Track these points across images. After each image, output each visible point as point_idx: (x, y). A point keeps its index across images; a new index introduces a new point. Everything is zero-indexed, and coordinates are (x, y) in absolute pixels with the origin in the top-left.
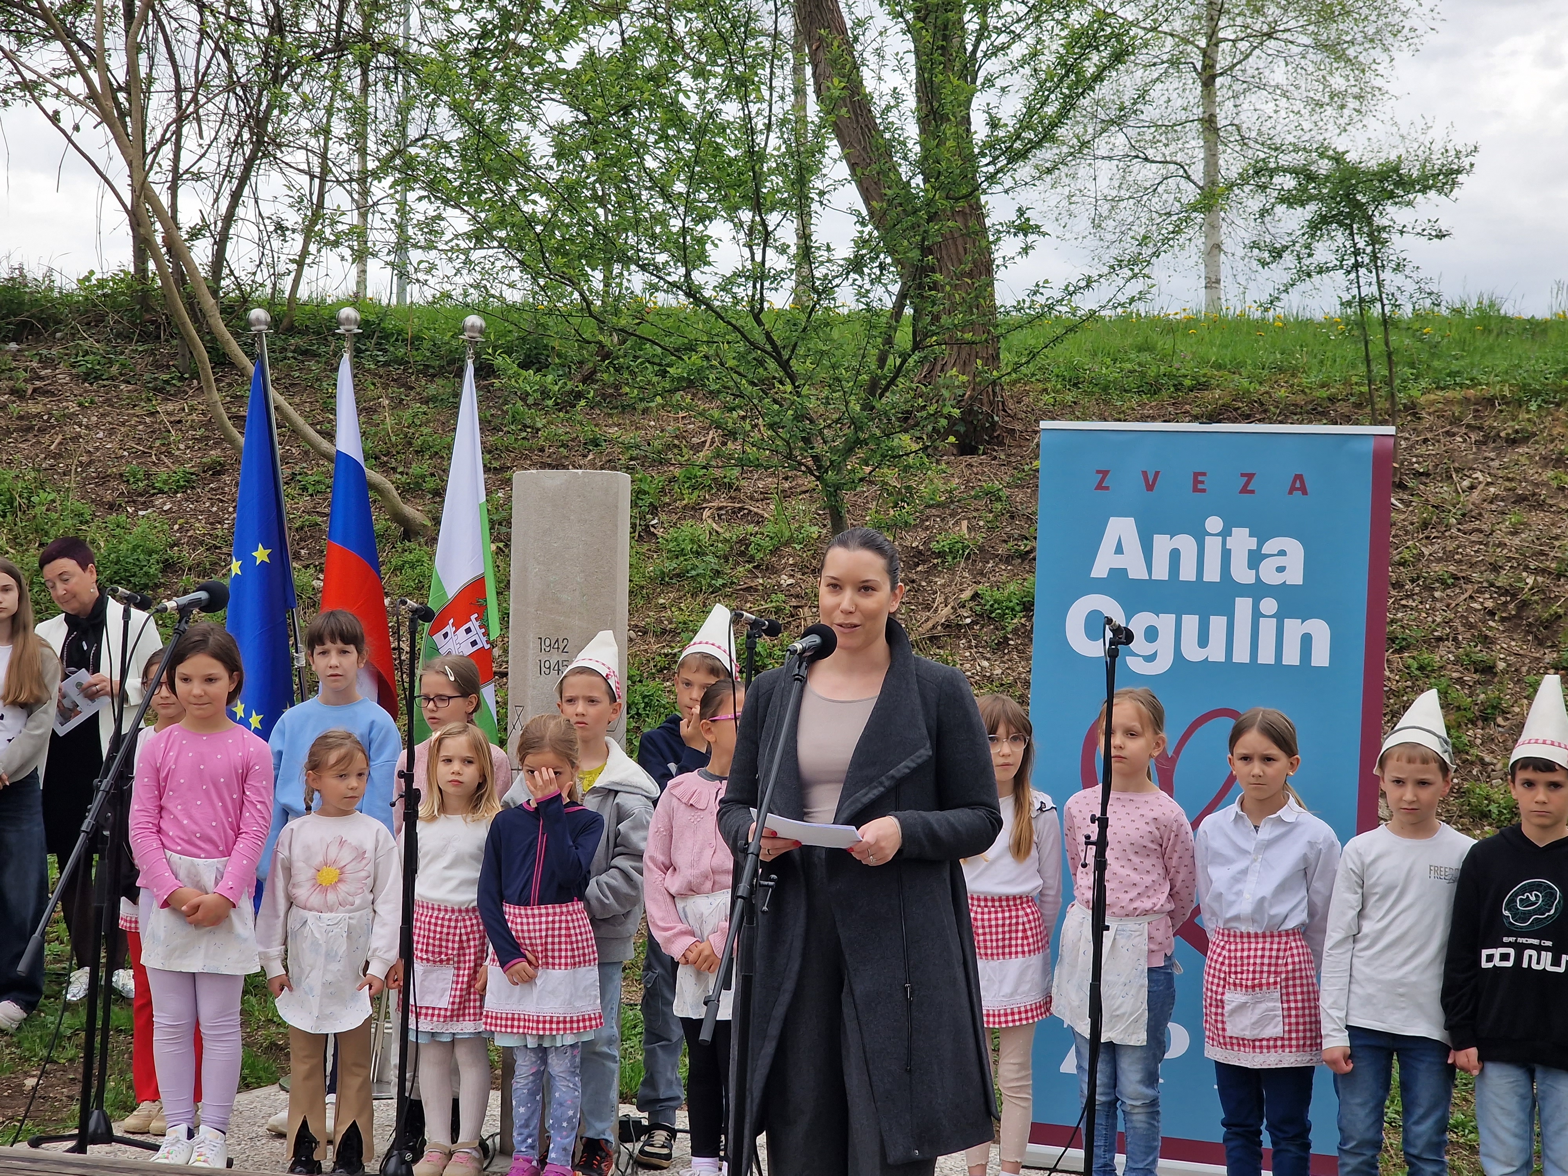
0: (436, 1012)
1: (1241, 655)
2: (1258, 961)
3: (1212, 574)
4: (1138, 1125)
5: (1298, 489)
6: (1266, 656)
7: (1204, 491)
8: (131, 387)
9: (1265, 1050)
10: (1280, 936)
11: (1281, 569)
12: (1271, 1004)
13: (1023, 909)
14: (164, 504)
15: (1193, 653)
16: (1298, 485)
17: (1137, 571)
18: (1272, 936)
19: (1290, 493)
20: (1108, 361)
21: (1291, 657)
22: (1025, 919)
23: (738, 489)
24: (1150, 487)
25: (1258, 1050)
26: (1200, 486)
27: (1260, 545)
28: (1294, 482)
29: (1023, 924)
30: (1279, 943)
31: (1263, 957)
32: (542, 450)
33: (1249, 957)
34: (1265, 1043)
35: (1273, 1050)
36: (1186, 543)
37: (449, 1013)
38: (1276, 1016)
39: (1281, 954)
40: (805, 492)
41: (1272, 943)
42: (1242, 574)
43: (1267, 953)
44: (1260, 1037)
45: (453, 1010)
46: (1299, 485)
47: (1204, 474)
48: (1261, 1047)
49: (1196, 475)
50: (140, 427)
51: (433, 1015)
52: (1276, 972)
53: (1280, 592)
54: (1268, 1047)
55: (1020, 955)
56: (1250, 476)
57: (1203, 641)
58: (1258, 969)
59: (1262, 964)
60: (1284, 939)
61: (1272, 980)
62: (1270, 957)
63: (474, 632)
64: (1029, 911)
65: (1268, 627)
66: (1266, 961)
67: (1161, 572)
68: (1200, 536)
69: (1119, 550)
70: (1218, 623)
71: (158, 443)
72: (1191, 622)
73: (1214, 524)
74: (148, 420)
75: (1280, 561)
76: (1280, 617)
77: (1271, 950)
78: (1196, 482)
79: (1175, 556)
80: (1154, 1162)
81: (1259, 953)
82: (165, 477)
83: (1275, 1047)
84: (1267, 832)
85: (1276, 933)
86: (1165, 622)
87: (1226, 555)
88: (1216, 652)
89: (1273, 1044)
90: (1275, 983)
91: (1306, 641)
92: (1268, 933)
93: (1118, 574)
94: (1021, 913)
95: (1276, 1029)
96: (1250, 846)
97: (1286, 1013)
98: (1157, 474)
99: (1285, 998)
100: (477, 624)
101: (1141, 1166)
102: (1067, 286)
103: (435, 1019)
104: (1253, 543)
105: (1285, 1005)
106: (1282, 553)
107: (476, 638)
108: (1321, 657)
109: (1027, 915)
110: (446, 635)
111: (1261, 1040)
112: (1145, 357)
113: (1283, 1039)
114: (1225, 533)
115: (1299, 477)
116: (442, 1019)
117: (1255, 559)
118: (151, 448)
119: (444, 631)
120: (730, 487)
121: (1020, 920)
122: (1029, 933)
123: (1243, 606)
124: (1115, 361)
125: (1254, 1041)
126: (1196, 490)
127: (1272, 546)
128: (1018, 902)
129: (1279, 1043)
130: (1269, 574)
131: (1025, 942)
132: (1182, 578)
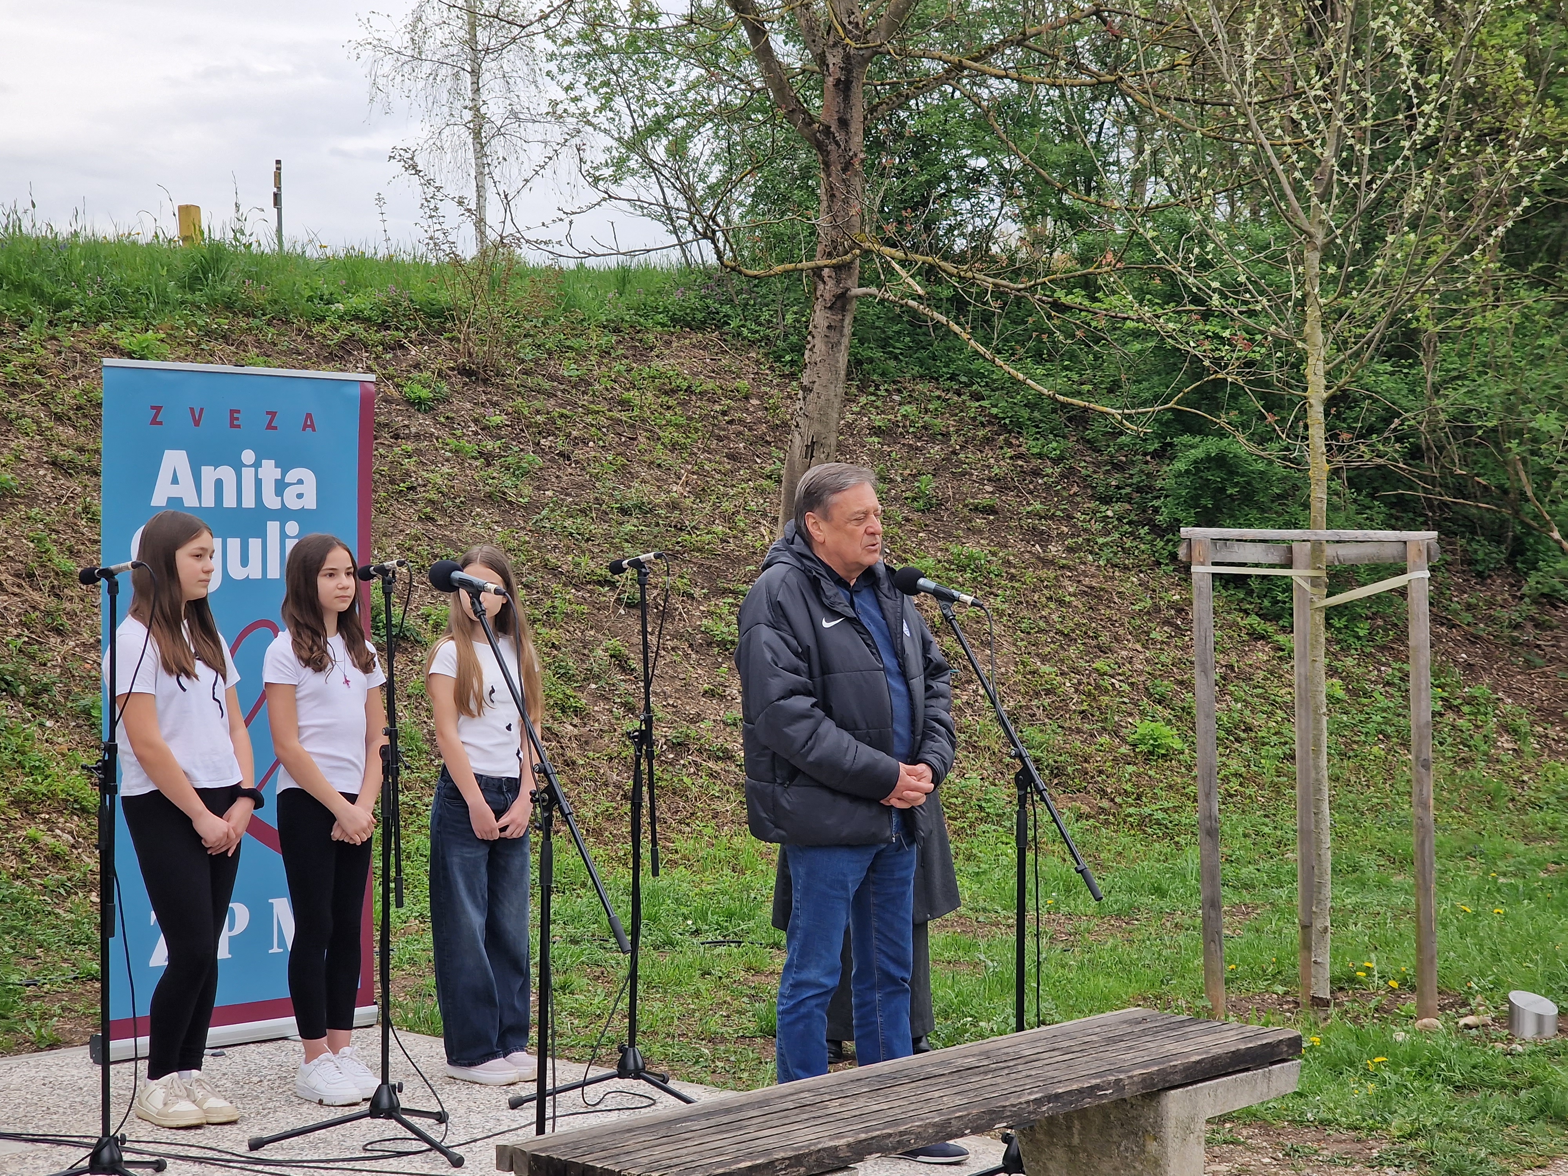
1: (272, 572)
3: (249, 502)
5: (309, 426)
7: (239, 426)
11: (300, 496)
15: (236, 572)
17: (190, 500)
19: (304, 429)
24: (197, 423)
26: (235, 422)
27: (284, 474)
28: (306, 421)
36: (226, 473)
42: (271, 501)
46: (309, 423)
47: (238, 412)
49: (232, 412)
53: (300, 515)
56: (273, 415)
57: (245, 562)
67: (209, 501)
68: (238, 466)
69: (175, 481)
70: (255, 544)
72: (234, 545)
73: (248, 456)
75: (298, 489)
78: (232, 419)
79: (219, 485)
87: (258, 483)
88: (254, 571)
98: (202, 410)
104: (278, 473)
106: (300, 482)
114: (257, 465)
115: (309, 416)
117: (280, 487)
123: (273, 527)
126: (232, 426)
127: (293, 475)
130: (291, 500)
132: (226, 505)
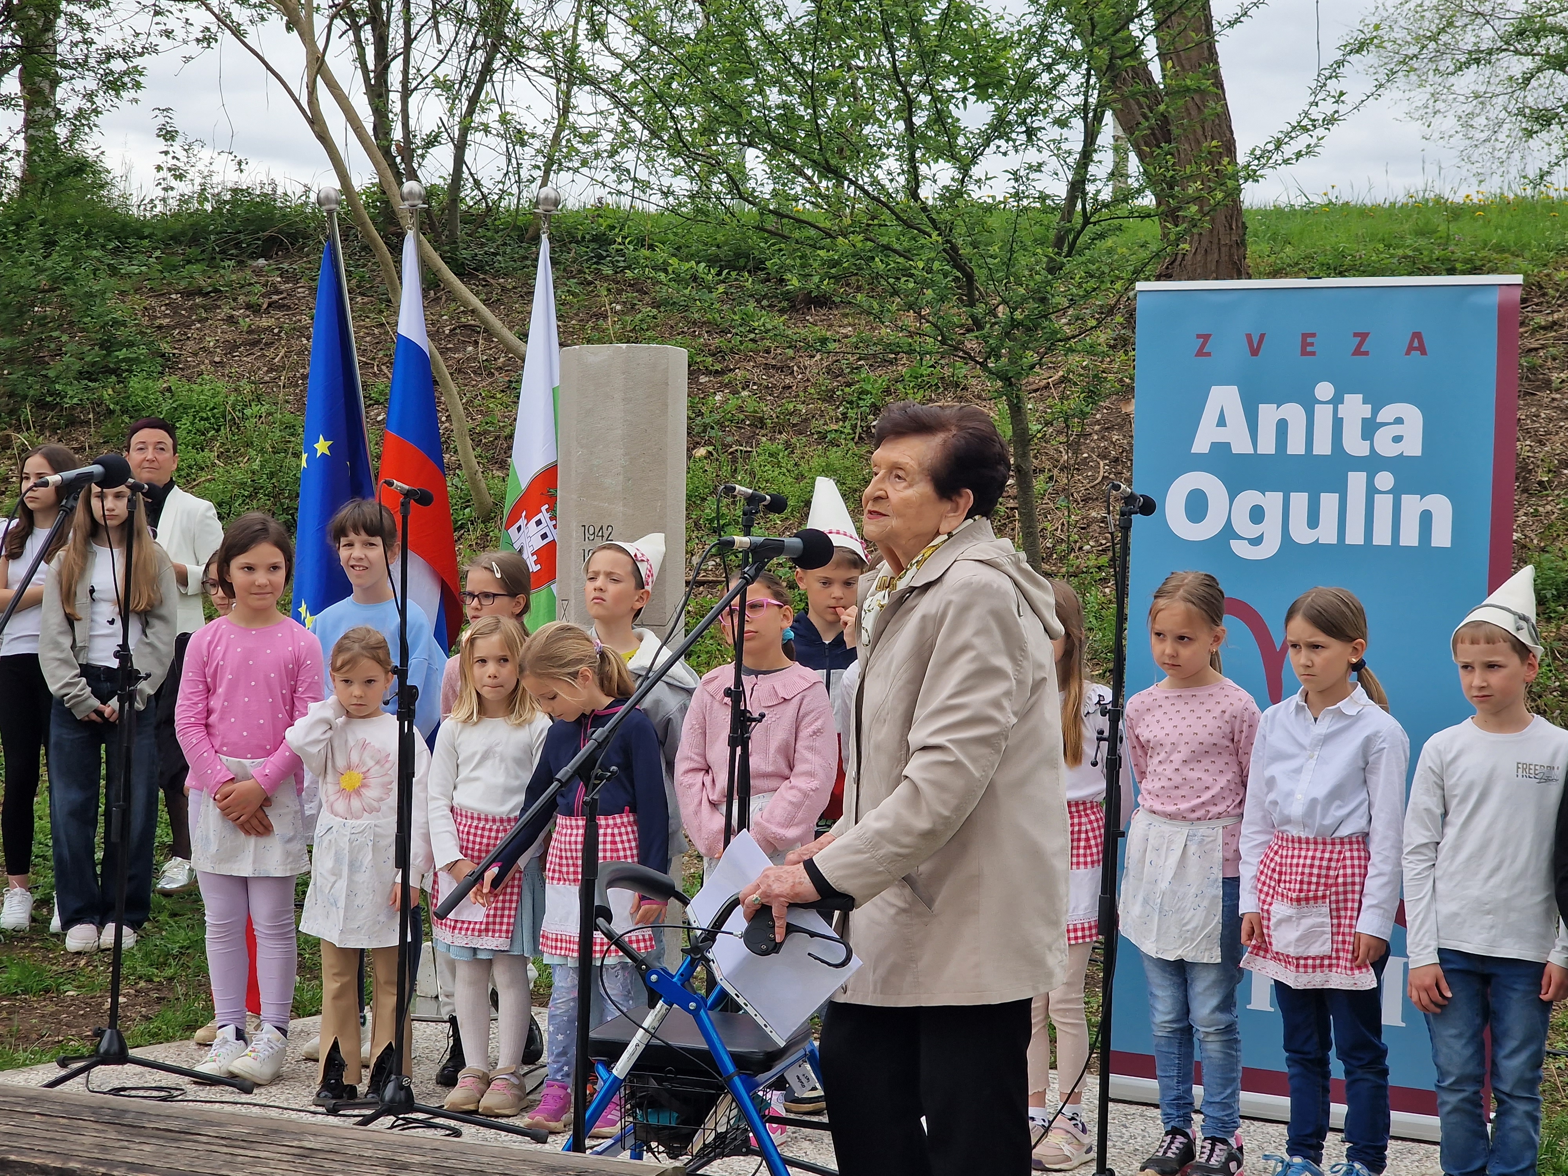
0: (472, 926)
1: (1355, 536)
2: (1307, 870)
3: (1323, 446)
4: (1214, 1054)
5: (1416, 349)
6: (1382, 537)
7: (1313, 354)
8: (366, 299)
9: (1310, 970)
10: (1333, 844)
11: (1397, 439)
12: (1320, 920)
13: (1087, 815)
14: (378, 415)
15: (1302, 535)
16: (1416, 344)
17: (1241, 445)
18: (1324, 843)
19: (1408, 353)
20: (1381, 246)
21: (1410, 537)
22: (1089, 827)
23: (965, 388)
24: (1255, 352)
25: (1302, 970)
26: (1309, 349)
27: (1375, 412)
28: (1412, 341)
29: (1087, 832)
30: (1332, 852)
31: (1312, 866)
32: (768, 352)
33: (1297, 865)
34: (1310, 962)
35: (1318, 970)
36: (1293, 412)
37: (483, 927)
38: (1324, 933)
39: (1333, 864)
40: (1036, 391)
41: (1323, 851)
42: (1354, 445)
43: (1317, 863)
44: (1305, 955)
45: (487, 924)
47: (1313, 335)
48: (1306, 966)
49: (1305, 336)
50: (368, 339)
51: (467, 929)
52: (1326, 885)
53: (1397, 464)
54: (1314, 967)
55: (1082, 866)
56: (1363, 336)
57: (1313, 521)
58: (1306, 879)
59: (1311, 875)
60: (1338, 848)
61: (1320, 894)
62: (1320, 867)
63: (544, 524)
64: (1093, 817)
65: (1383, 504)
66: (1315, 871)
67: (1267, 445)
68: (1309, 404)
69: (1222, 422)
70: (1329, 501)
71: (380, 355)
72: (1300, 501)
73: (1324, 390)
74: (376, 331)
75: (1396, 430)
76: (1397, 492)
77: (1322, 859)
78: (1305, 344)
79: (1282, 426)
80: (1234, 1094)
81: (1308, 862)
82: (381, 387)
83: (1322, 966)
84: (1324, 726)
85: (1329, 840)
86: (1272, 501)
87: (1338, 424)
88: (1327, 534)
89: (1321, 963)
90: (1324, 897)
91: (1426, 518)
92: (1320, 840)
93: (1221, 449)
94: (1084, 820)
95: (1322, 947)
96: (1306, 741)
97: (1335, 930)
98: (1262, 336)
99: (1334, 914)
100: (548, 515)
101: (1217, 1099)
102: (1254, 149)
103: (469, 932)
104: (1366, 411)
105: (1335, 921)
106: (1399, 421)
107: (546, 530)
108: (1442, 537)
109: (1091, 822)
110: (519, 529)
111: (1306, 959)
112: (1422, 242)
113: (1330, 958)
114: (1336, 401)
115: (1417, 335)
116: (476, 933)
117: (1369, 428)
118: (374, 359)
119: (517, 525)
120: (957, 386)
121: (1083, 828)
122: (1093, 842)
123: (1357, 481)
124: (1388, 246)
125: (1297, 959)
126: (1304, 353)
127: (1387, 413)
128: (1081, 808)
129: (1326, 962)
130: (1385, 446)
131: (1088, 852)
132: (1290, 451)
